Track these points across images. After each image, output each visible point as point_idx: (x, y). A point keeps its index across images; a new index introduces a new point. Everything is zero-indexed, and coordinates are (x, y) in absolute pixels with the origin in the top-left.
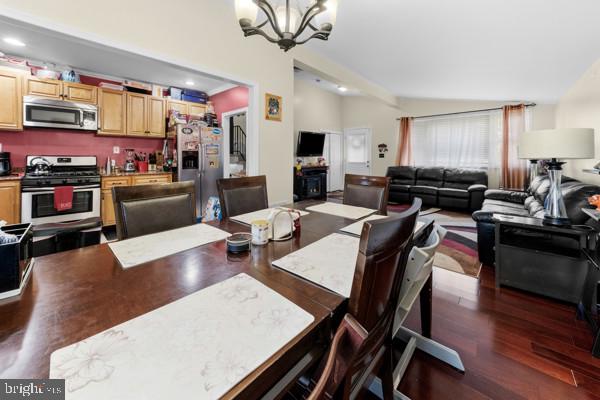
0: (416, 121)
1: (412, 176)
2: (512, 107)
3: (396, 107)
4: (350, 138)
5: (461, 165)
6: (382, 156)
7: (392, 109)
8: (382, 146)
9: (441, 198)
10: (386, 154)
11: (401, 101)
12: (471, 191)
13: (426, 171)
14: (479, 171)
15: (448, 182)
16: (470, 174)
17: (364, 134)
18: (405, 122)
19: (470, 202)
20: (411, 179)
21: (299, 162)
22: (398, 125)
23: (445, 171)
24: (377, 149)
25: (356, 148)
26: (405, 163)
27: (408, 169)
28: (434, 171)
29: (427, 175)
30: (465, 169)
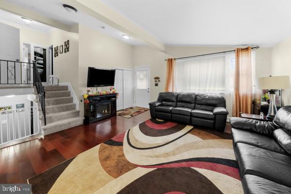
0: (177, 61)
1: (174, 100)
2: (242, 49)
3: (165, 52)
4: (138, 73)
5: (207, 92)
6: (156, 85)
7: (163, 53)
8: (157, 78)
9: (193, 119)
10: (159, 84)
11: (168, 47)
12: (215, 114)
13: (184, 96)
14: (220, 96)
15: (198, 104)
16: (213, 99)
17: (146, 70)
18: (170, 61)
19: (215, 123)
20: (173, 101)
21: (88, 91)
22: (166, 64)
23: (196, 96)
24: (154, 80)
25: (141, 79)
26: (170, 90)
27: (172, 94)
28: (189, 96)
29: (184, 99)
30: (209, 95)
